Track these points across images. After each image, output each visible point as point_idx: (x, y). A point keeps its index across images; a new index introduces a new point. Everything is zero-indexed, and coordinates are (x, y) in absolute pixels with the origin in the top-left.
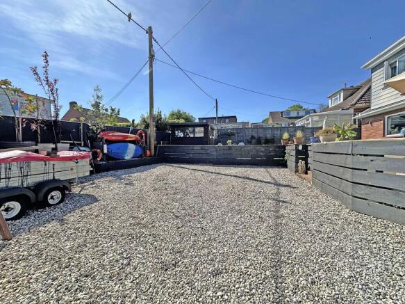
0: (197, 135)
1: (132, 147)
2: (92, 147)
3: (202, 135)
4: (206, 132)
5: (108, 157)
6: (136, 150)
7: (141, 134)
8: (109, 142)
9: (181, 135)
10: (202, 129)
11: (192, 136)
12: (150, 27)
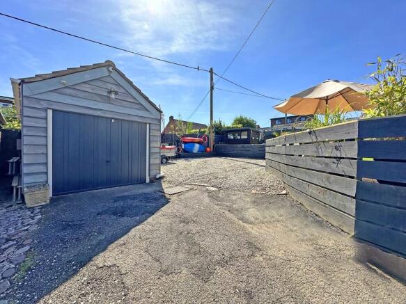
0: (243, 137)
1: (197, 146)
2: (178, 146)
3: (246, 137)
4: (249, 135)
5: (185, 151)
6: (200, 147)
7: (205, 138)
8: (185, 143)
9: (232, 137)
10: (246, 133)
11: (239, 138)
12: (211, 69)
